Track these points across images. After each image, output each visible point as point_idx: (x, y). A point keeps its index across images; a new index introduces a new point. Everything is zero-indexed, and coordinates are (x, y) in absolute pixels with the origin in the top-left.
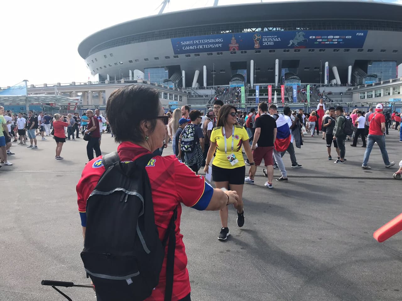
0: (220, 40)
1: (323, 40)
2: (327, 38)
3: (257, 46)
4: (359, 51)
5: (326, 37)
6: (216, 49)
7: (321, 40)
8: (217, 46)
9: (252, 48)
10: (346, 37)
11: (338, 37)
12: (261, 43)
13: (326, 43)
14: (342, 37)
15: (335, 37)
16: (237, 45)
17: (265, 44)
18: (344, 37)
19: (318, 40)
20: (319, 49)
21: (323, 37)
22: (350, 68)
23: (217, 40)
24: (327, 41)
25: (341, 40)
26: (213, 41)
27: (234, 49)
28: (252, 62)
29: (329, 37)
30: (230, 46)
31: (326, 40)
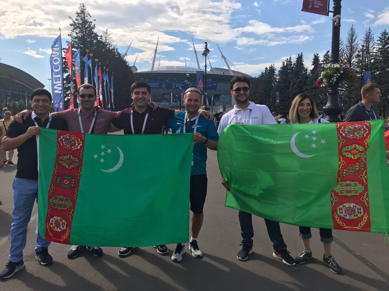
0: (158, 84)
3: (174, 87)
4: (215, 91)
6: (156, 88)
8: (156, 86)
9: (171, 88)
10: (210, 85)
12: (175, 86)
16: (165, 87)
17: (177, 87)
22: (212, 97)
23: (156, 84)
25: (208, 87)
26: (155, 84)
27: (164, 88)
28: (172, 94)
30: (162, 86)
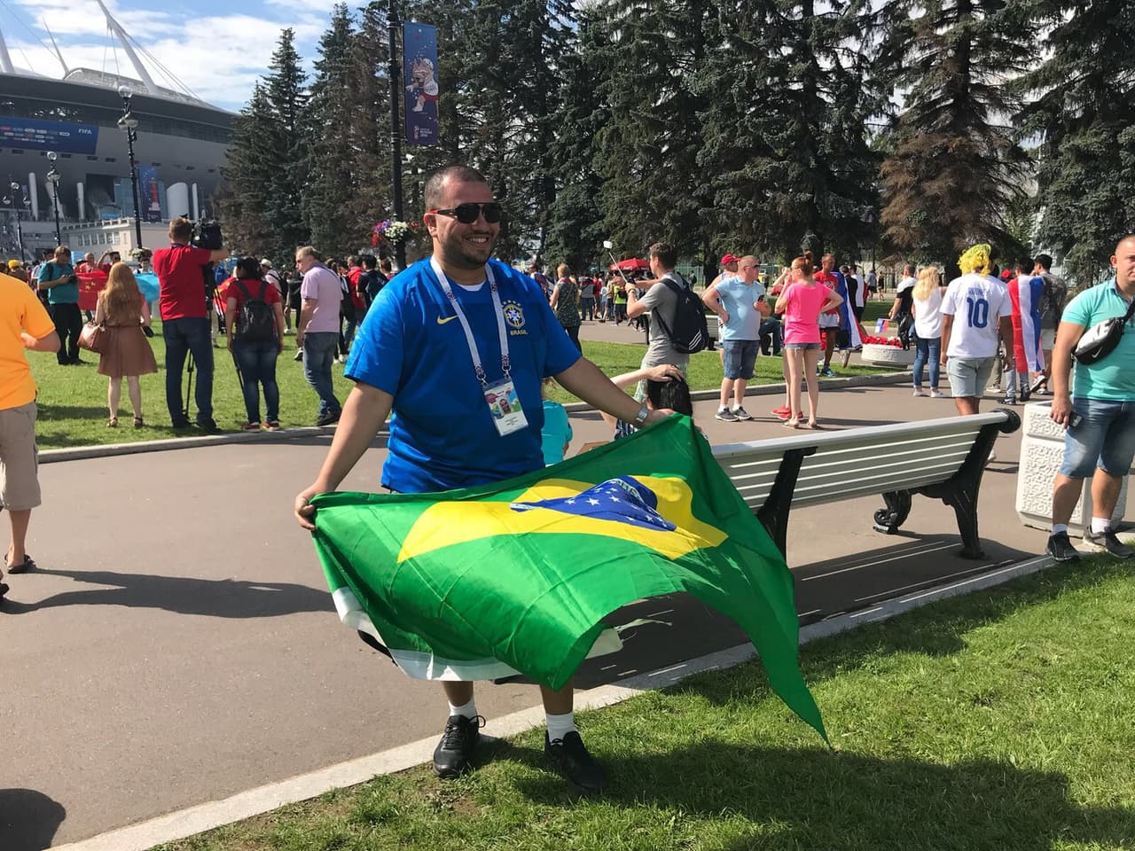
1: (16, 135)
2: (24, 132)
4: (89, 158)
5: (21, 130)
7: (11, 134)
10: (61, 134)
11: (44, 132)
13: (23, 139)
14: (53, 133)
15: (38, 131)
18: (56, 133)
19: (6, 134)
20: (11, 149)
21: (14, 129)
22: (80, 186)
24: (24, 137)
25: (52, 138)
29: (26, 130)
31: (22, 135)
